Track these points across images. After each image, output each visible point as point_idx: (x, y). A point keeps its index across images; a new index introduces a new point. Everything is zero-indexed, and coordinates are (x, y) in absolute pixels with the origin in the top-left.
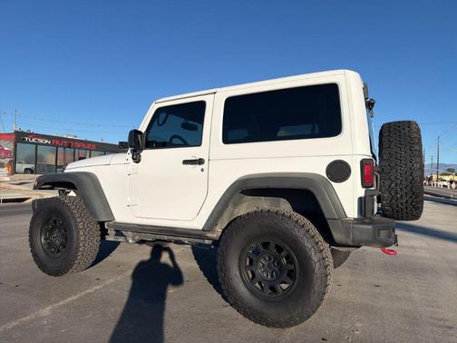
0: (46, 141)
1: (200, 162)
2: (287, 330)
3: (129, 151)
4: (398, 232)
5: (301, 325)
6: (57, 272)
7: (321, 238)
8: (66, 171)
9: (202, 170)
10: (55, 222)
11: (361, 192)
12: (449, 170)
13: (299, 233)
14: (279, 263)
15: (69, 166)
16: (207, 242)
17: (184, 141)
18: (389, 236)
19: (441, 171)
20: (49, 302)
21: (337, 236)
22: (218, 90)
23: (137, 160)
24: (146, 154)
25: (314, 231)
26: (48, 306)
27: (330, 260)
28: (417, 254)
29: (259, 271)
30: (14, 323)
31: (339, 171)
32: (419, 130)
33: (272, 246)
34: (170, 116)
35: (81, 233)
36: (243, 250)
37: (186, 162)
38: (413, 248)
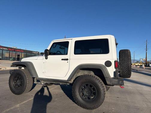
0: (6, 49)
1: (67, 60)
2: (93, 110)
3: (44, 56)
4: (124, 81)
5: (97, 109)
6: (18, 94)
7: (103, 83)
8: (21, 61)
9: (68, 62)
10: (18, 77)
11: (115, 70)
12: (137, 62)
13: (97, 82)
14: (91, 90)
15: (23, 59)
16: (68, 84)
17: (61, 53)
18: (122, 83)
19: (135, 62)
20: (18, 103)
21: (108, 82)
22: (73, 38)
23: (46, 58)
24: (49, 57)
25: (101, 81)
26: (18, 104)
27: (106, 90)
28: (129, 88)
29: (85, 93)
30: (9, 110)
31: (108, 64)
32: (130, 52)
33: (89, 85)
34: (57, 45)
35: (27, 81)
36: (80, 86)
37: (62, 60)
38: (127, 86)
